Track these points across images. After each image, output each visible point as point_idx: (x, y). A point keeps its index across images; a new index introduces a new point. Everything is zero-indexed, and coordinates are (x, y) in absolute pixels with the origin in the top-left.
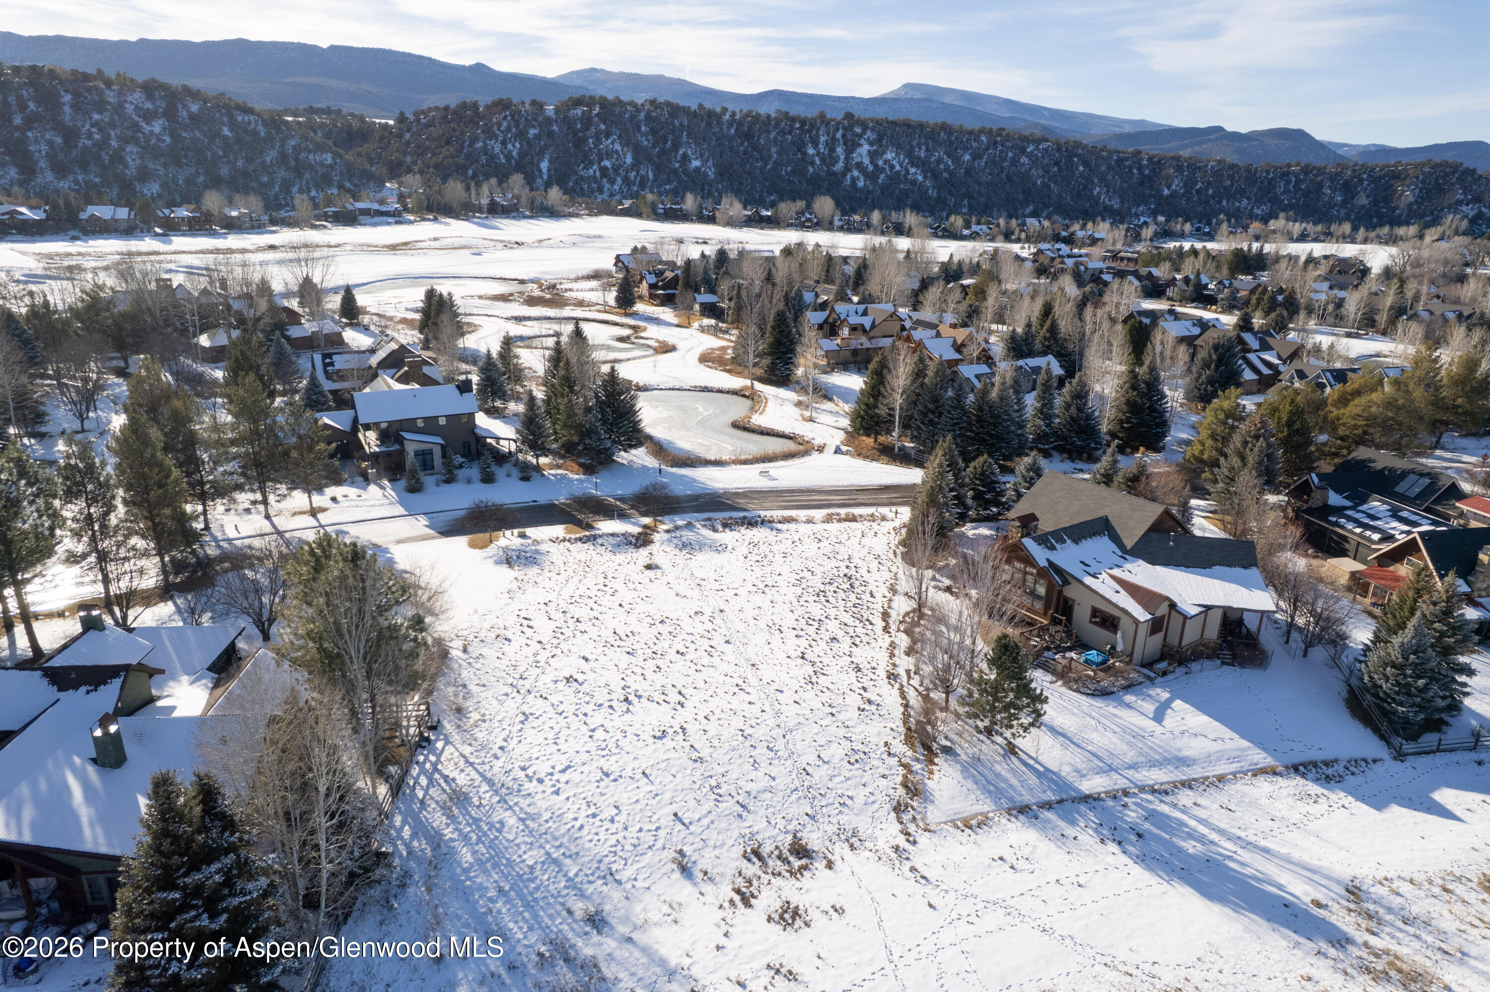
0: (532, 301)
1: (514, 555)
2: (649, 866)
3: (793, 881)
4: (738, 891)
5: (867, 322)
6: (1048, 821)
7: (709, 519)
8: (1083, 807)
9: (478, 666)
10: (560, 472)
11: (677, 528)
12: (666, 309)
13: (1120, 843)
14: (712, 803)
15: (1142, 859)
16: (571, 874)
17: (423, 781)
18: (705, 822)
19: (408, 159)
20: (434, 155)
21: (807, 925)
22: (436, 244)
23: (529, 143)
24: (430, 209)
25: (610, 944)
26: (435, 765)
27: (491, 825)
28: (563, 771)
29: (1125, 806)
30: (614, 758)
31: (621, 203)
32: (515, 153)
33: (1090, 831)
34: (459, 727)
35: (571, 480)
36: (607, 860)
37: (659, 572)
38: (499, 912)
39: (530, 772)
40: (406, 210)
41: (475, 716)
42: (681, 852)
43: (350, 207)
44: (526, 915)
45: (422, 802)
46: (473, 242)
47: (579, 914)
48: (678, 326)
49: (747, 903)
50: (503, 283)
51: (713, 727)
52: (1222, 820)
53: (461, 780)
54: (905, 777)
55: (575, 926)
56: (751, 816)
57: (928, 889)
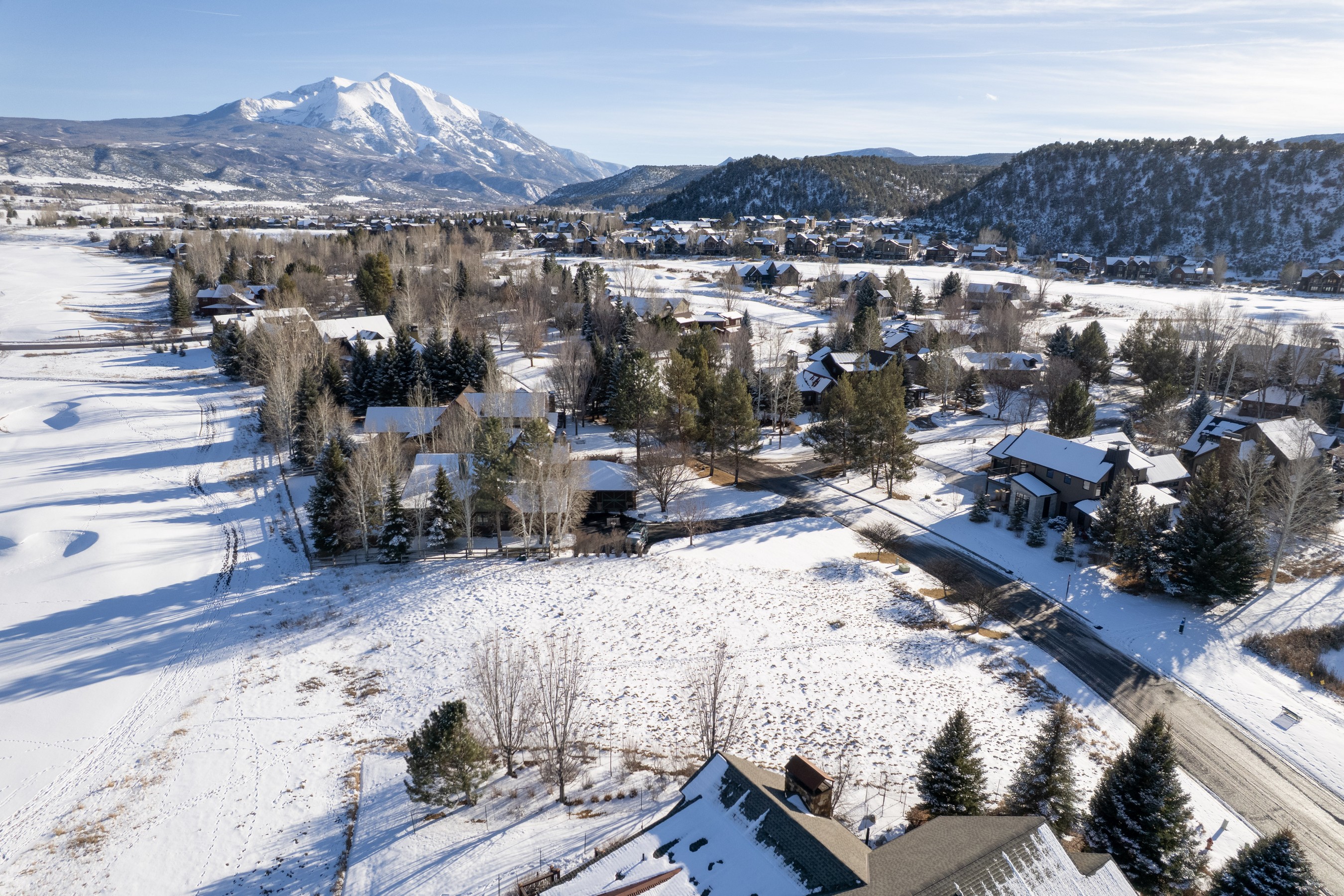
6: (329, 828)
33: (298, 856)
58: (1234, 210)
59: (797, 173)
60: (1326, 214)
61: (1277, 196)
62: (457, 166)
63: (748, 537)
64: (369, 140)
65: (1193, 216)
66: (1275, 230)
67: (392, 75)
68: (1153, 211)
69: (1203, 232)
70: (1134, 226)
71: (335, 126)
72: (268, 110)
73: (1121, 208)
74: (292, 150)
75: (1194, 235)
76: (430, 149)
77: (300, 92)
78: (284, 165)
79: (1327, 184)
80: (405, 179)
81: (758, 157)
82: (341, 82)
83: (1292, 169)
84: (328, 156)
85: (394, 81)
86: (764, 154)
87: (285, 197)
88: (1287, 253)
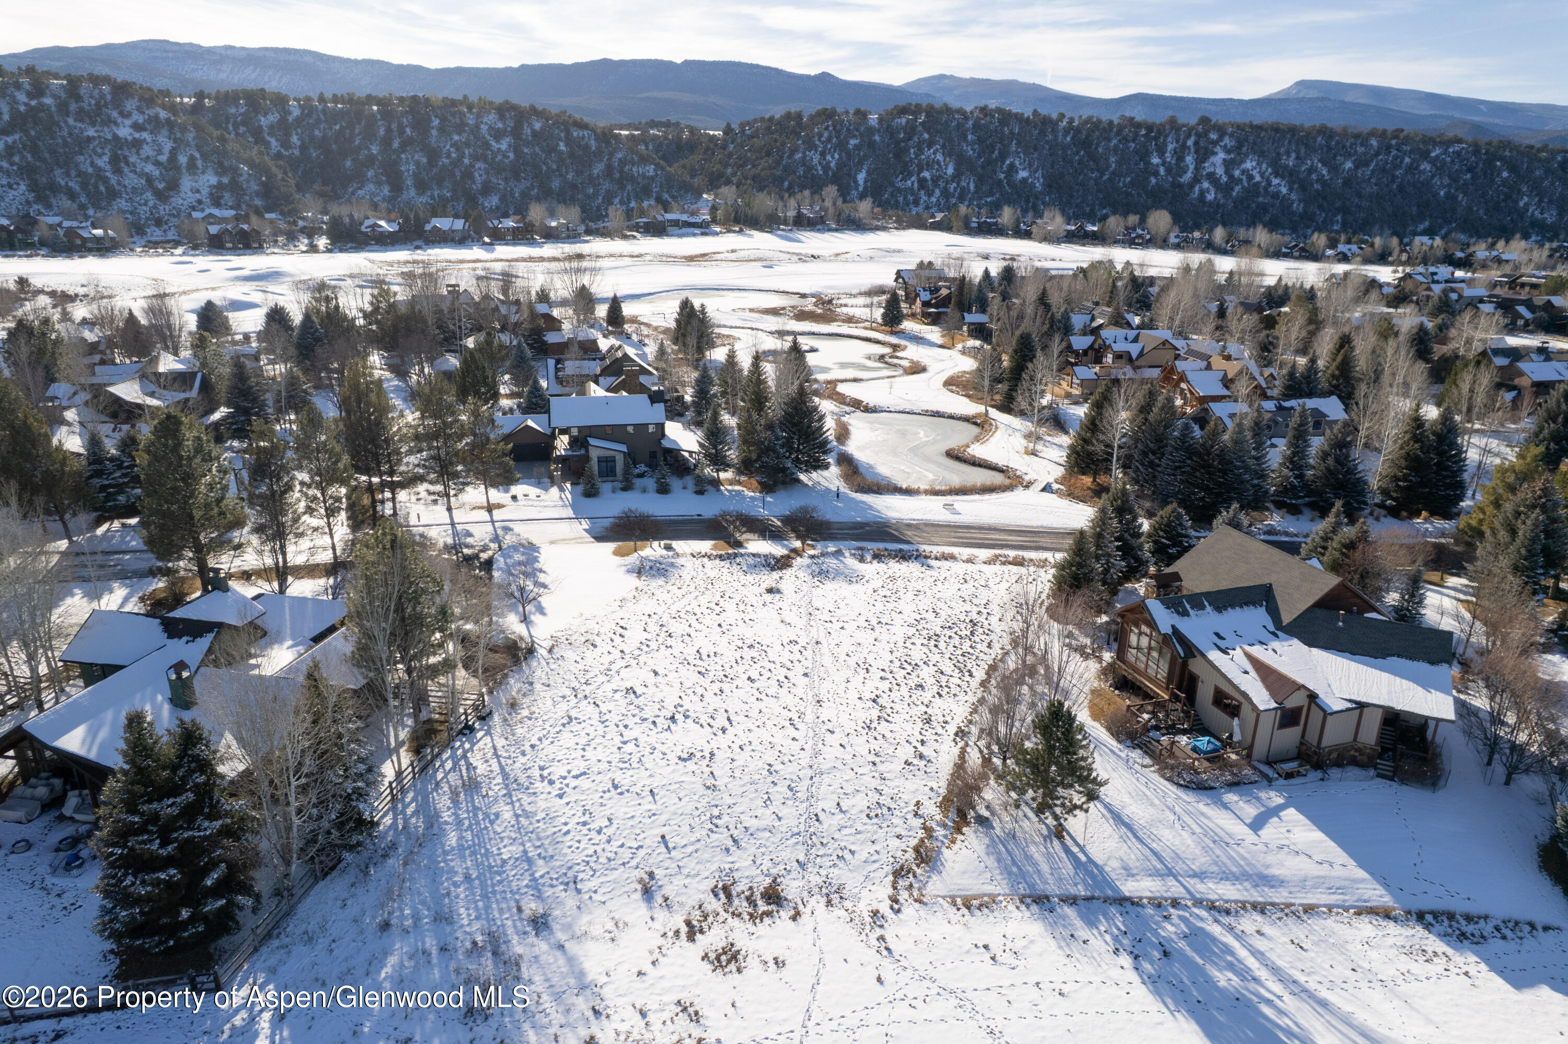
0: (802, 316)
1: (647, 565)
2: (615, 881)
3: (749, 925)
4: (688, 923)
5: (1134, 350)
6: (1064, 917)
7: (861, 549)
8: (1113, 910)
9: (553, 666)
10: (737, 488)
11: (823, 555)
12: (935, 328)
13: (1136, 957)
14: (704, 832)
15: (1155, 983)
16: (537, 875)
17: (449, 765)
18: (690, 849)
19: (729, 171)
20: (754, 166)
21: (739, 970)
22: (733, 256)
23: (848, 154)
24: (737, 221)
25: (542, 946)
26: (465, 752)
27: (487, 815)
28: (576, 777)
29: (1167, 918)
30: (631, 772)
31: (933, 216)
32: (833, 165)
33: (1108, 938)
34: (505, 720)
35: (744, 497)
36: (576, 868)
37: (778, 596)
38: (457, 897)
39: (545, 773)
40: (714, 221)
41: (525, 713)
42: (651, 875)
43: (660, 218)
44: (480, 904)
45: (437, 784)
46: (769, 254)
47: (527, 913)
48: (941, 346)
49: (691, 937)
50: (784, 297)
51: (741, 758)
52: (1283, 956)
53: (482, 769)
54: (922, 840)
55: (518, 924)
56: (739, 852)
57: (887, 963)
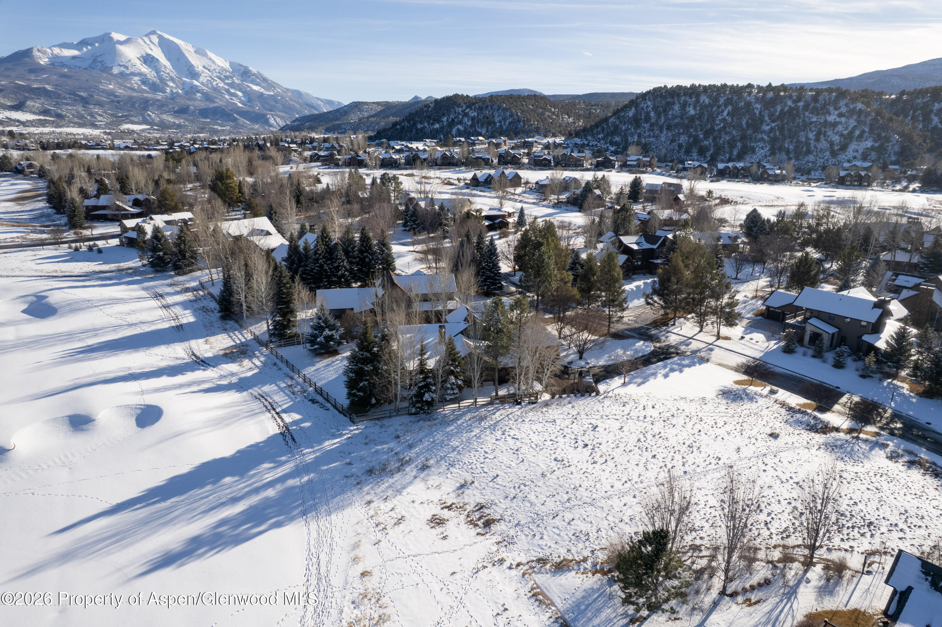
2: (461, 475)
3: (464, 522)
4: (453, 504)
14: (512, 486)
21: (432, 528)
25: (413, 473)
27: (469, 429)
28: (514, 438)
36: (460, 463)
38: (423, 444)
42: (473, 483)
44: (424, 451)
45: (477, 412)
49: (444, 508)
51: (576, 475)
54: (574, 560)
56: (509, 501)
58: (786, 132)
59: (487, 107)
60: (842, 135)
61: (811, 123)
62: (215, 102)
63: (654, 374)
64: (144, 82)
65: (760, 136)
66: (812, 146)
67: (159, 32)
68: (734, 132)
69: (768, 146)
70: (724, 142)
71: (116, 71)
72: (56, 57)
73: (714, 130)
74: (81, 88)
75: (762, 148)
76: (193, 90)
77: (83, 43)
78: (75, 100)
79: (840, 115)
80: (176, 112)
81: (456, 96)
82: (117, 36)
83: (818, 105)
84: (111, 93)
85: (160, 37)
86: (460, 94)
87: (80, 125)
88: (821, 160)
